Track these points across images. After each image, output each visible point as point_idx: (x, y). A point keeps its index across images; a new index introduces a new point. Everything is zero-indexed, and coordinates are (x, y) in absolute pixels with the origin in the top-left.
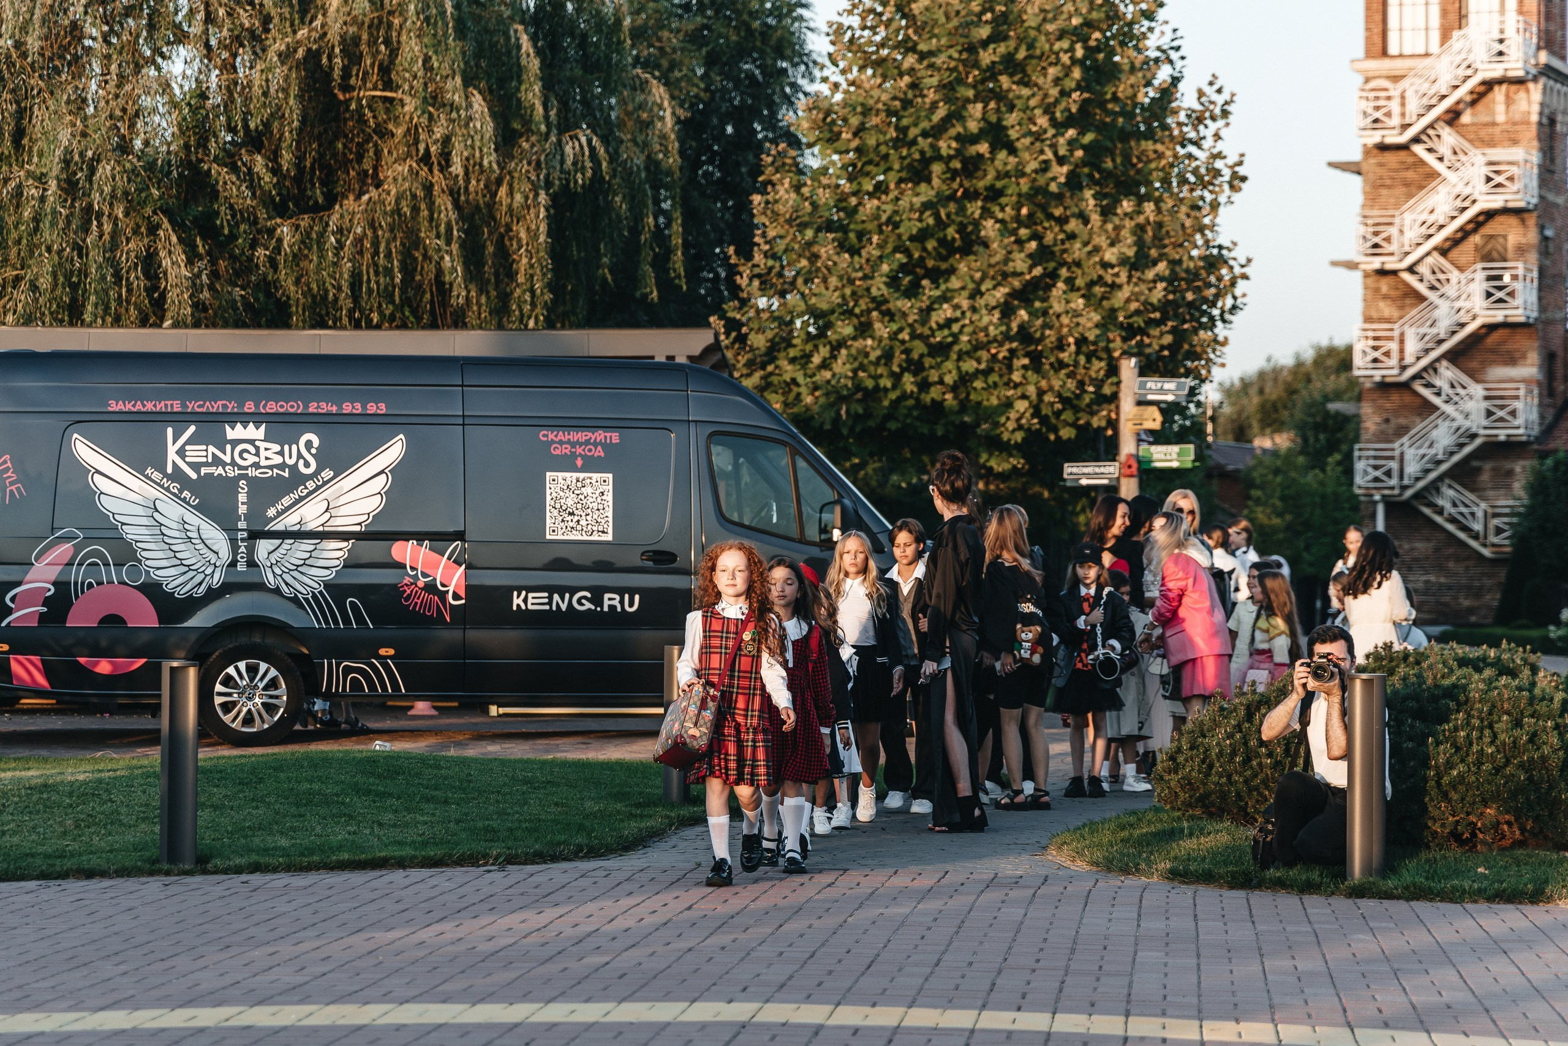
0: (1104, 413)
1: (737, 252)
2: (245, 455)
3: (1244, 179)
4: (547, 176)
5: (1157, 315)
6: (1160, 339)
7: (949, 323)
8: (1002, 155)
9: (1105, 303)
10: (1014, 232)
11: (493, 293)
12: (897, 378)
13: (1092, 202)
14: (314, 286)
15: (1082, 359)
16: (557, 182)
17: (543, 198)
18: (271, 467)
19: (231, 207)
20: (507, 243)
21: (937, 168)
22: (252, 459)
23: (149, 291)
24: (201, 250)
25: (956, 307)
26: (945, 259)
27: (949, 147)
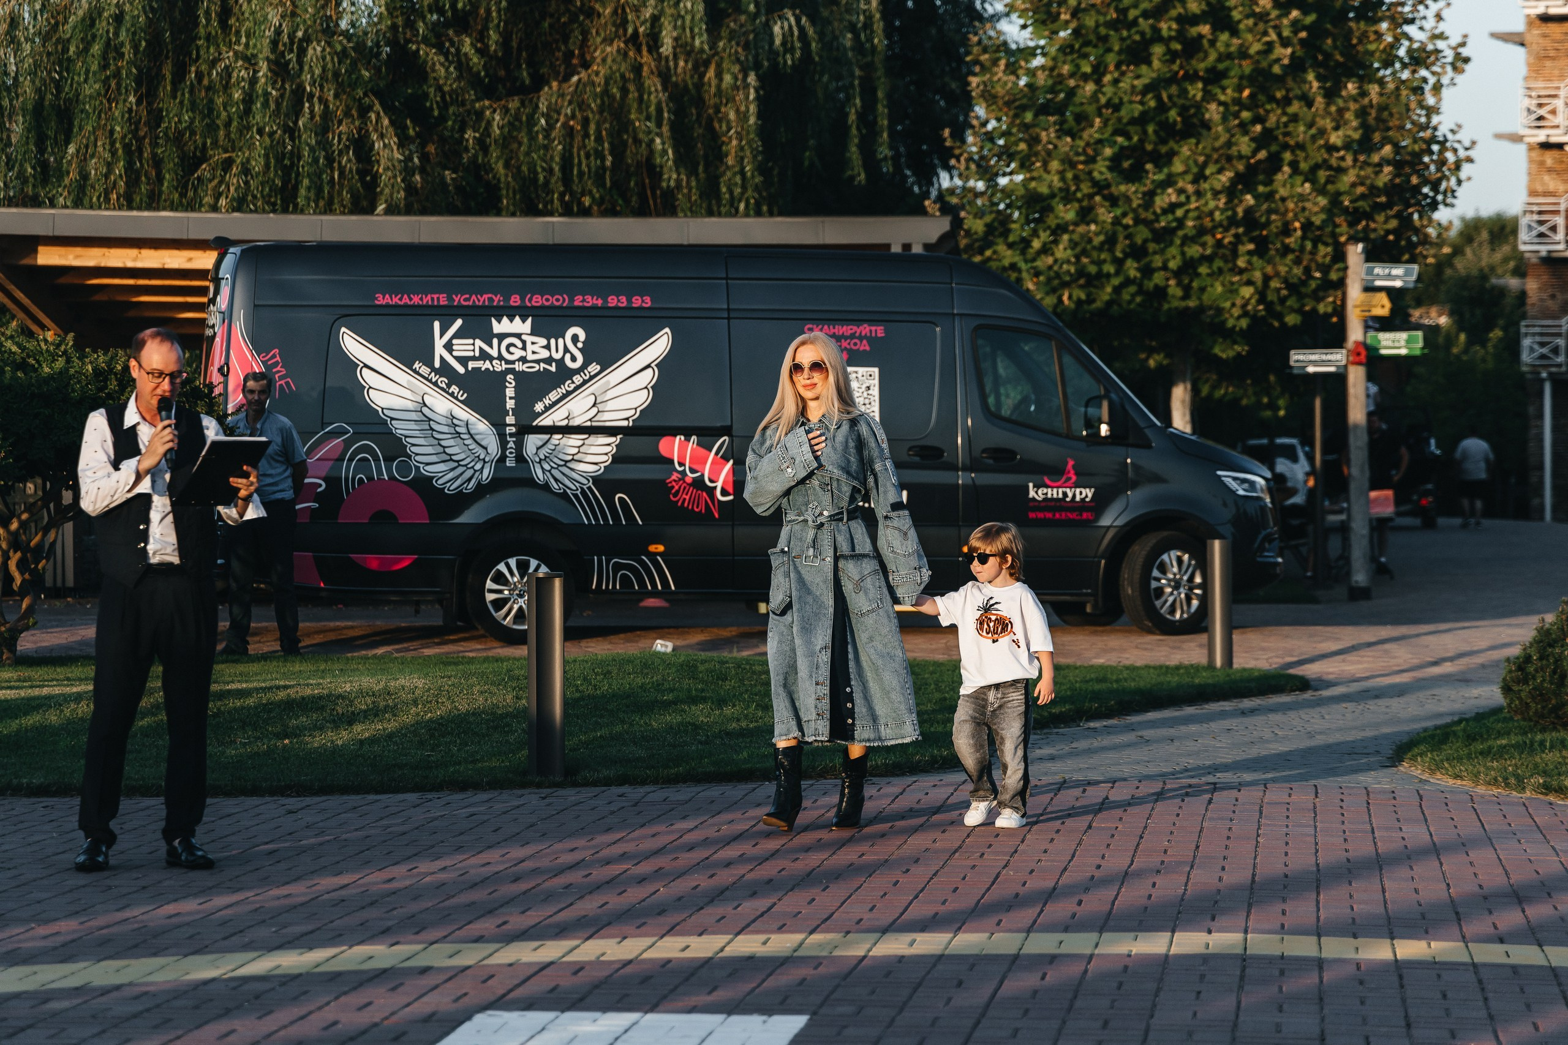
0: (1331, 299)
1: (952, 135)
2: (512, 349)
3: (1467, 60)
4: (756, 56)
5: (1383, 199)
6: (1384, 224)
7: (1172, 207)
8: (1224, 37)
9: (1330, 187)
10: (1236, 115)
11: (702, 175)
12: (1119, 263)
13: (1316, 84)
14: (524, 168)
15: (1309, 245)
16: (766, 64)
17: (752, 79)
18: (538, 362)
19: (439, 88)
20: (717, 125)
21: (1158, 50)
22: (518, 353)
23: (362, 173)
24: (411, 132)
25: (1181, 191)
26: (1164, 142)
27: (1170, 29)
